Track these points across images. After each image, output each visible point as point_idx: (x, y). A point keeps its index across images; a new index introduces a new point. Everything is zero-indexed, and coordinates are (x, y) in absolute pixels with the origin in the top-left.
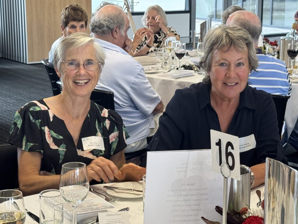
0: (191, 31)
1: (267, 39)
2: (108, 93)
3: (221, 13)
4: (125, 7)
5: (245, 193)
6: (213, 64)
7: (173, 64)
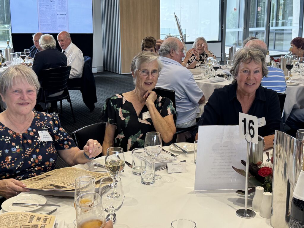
0: (222, 54)
1: (273, 58)
2: (171, 91)
3: (242, 42)
4: (181, 39)
5: (260, 152)
6: (239, 72)
7: (212, 74)
